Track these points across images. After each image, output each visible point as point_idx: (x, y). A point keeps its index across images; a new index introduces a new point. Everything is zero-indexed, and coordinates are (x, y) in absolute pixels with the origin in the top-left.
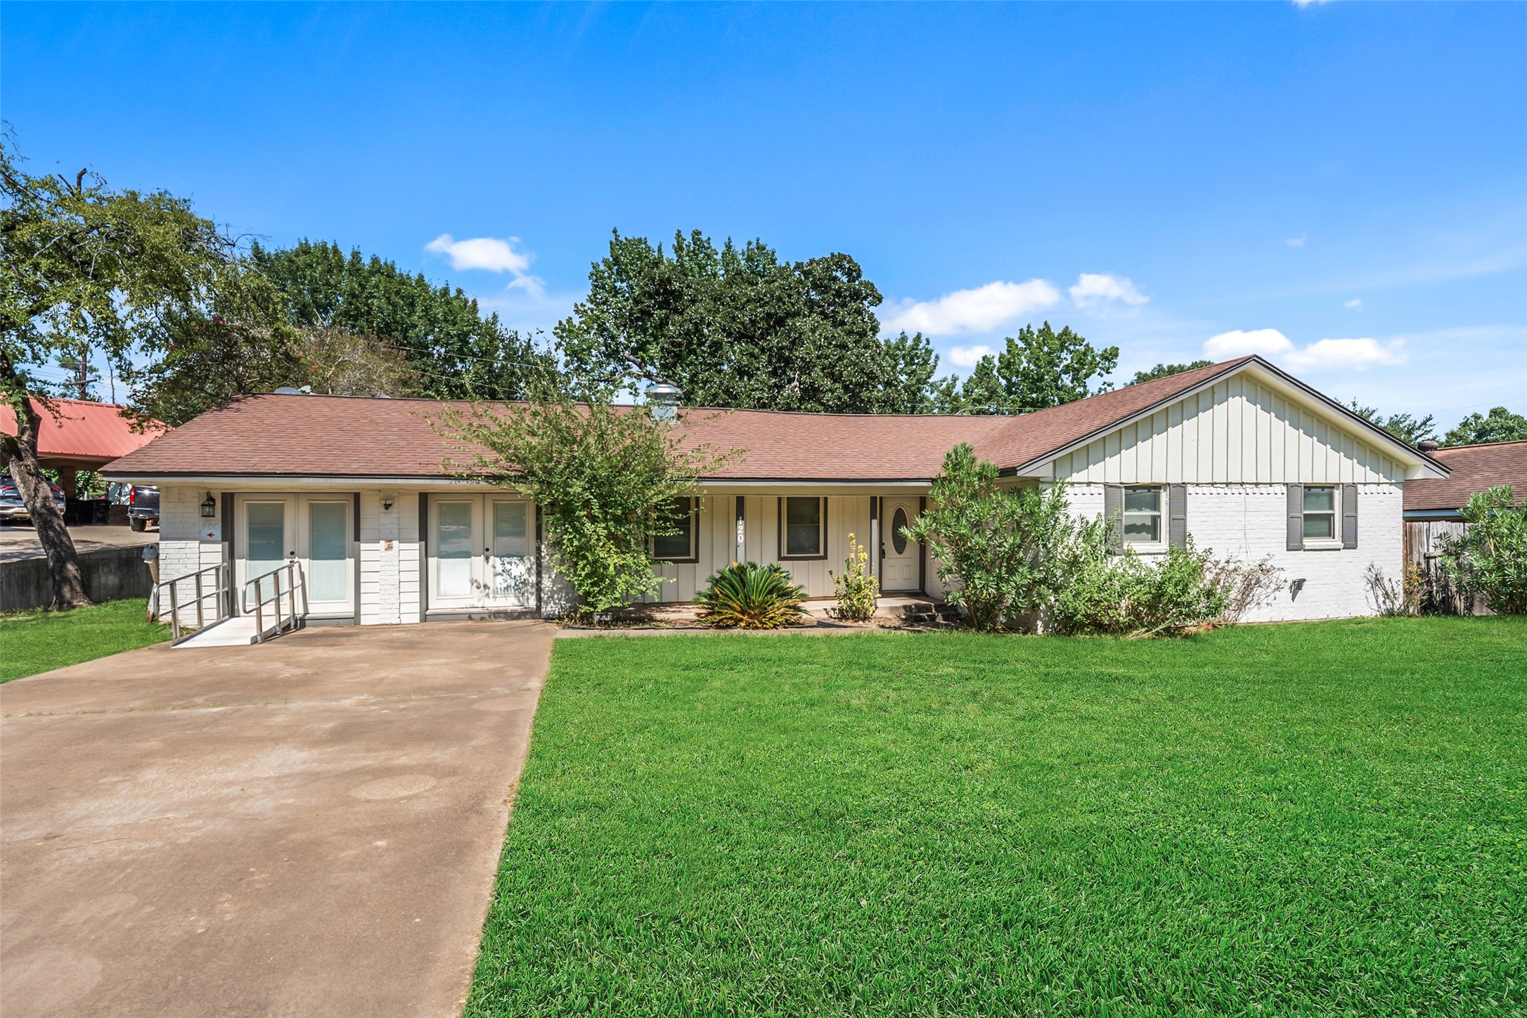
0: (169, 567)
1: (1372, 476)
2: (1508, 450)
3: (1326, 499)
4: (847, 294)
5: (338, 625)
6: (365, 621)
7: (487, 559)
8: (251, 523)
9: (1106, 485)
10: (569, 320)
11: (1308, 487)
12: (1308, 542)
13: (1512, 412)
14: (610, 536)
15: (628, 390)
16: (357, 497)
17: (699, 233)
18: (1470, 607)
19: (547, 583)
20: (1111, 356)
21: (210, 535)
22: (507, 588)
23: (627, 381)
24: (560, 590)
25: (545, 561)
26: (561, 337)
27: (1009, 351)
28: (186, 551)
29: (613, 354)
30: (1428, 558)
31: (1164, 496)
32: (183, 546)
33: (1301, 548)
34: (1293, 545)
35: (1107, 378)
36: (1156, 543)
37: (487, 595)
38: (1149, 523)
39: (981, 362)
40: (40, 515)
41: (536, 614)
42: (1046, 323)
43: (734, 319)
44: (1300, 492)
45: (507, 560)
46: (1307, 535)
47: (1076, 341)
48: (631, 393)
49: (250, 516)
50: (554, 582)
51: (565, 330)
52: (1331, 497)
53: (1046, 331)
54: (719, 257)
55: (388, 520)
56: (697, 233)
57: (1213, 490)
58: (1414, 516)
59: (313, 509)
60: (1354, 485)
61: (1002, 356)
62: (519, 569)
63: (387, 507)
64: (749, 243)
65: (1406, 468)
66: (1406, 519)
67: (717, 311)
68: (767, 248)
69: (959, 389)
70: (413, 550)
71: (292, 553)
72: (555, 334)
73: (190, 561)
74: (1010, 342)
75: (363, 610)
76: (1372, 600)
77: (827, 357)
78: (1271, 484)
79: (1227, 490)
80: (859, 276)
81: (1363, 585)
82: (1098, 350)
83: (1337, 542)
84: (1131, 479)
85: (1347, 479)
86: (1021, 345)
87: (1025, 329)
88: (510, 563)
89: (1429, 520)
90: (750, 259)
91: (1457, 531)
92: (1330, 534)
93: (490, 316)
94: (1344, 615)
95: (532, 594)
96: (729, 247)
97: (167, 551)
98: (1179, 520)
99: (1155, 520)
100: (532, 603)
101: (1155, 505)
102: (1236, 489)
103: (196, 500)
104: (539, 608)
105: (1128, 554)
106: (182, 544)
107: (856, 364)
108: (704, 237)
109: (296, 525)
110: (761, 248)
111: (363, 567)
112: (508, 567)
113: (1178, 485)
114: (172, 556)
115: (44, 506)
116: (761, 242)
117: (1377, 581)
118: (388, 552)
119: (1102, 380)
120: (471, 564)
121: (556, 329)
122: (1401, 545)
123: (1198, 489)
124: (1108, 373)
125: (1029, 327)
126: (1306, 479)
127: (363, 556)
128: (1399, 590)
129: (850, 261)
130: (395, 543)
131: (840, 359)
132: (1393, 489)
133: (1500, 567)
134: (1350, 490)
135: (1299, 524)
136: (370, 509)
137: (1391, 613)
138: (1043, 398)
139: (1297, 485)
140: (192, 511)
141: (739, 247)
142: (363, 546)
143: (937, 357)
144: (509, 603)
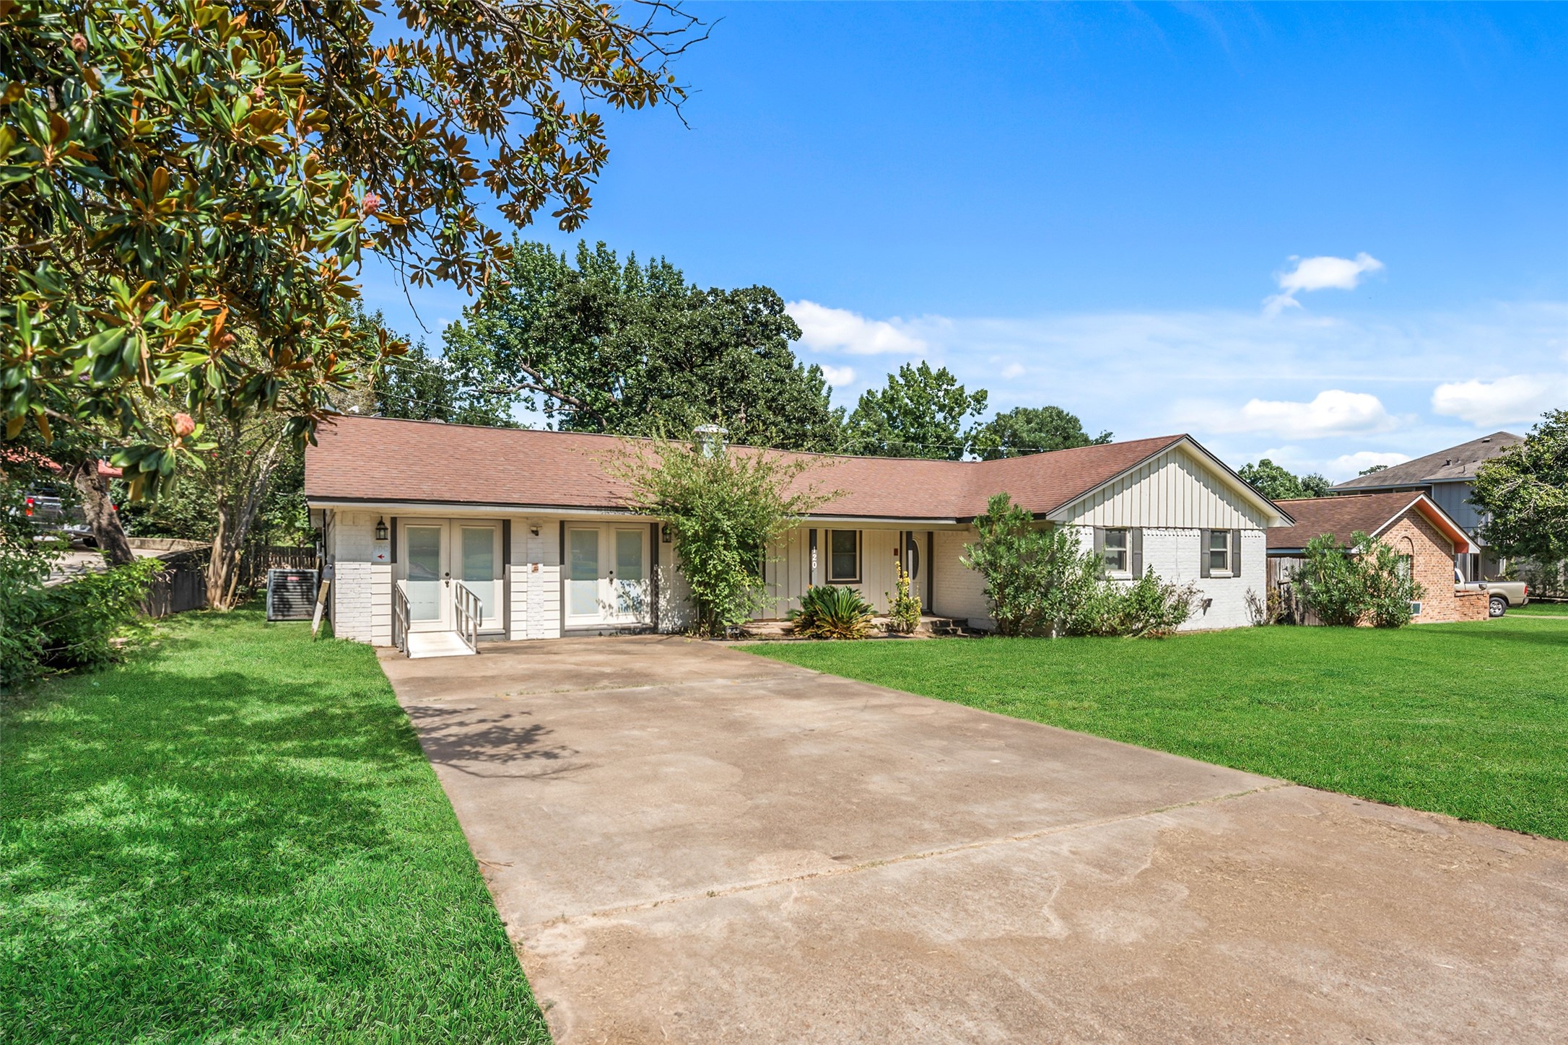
0: (344, 586)
1: (1250, 525)
2: (1313, 505)
3: (1221, 540)
4: (773, 327)
5: (492, 641)
6: (514, 636)
7: (611, 580)
8: (411, 546)
9: (1094, 527)
10: (457, 324)
11: (1213, 531)
12: (1213, 572)
13: (1275, 464)
14: (742, 562)
15: (524, 404)
16: (506, 524)
17: (603, 245)
18: (1302, 620)
19: (662, 603)
20: (980, 398)
21: (380, 557)
22: (628, 606)
23: (525, 393)
24: (674, 609)
25: (661, 583)
26: (450, 342)
27: (892, 388)
28: (360, 571)
29: (501, 364)
30: (1280, 584)
31: (1129, 536)
32: (357, 567)
33: (1208, 576)
34: (1205, 575)
35: (978, 418)
36: (1123, 572)
37: (611, 614)
38: (1116, 556)
39: (865, 395)
40: (108, 533)
41: (654, 630)
42: (923, 362)
43: (670, 344)
44: (1208, 535)
45: (626, 582)
46: (1213, 566)
47: (952, 381)
48: (528, 408)
49: (410, 539)
50: (668, 601)
51: (454, 334)
52: (1225, 538)
53: (924, 370)
54: (622, 272)
55: (535, 545)
56: (601, 244)
57: (1158, 532)
58: (1274, 553)
59: (466, 534)
60: (1239, 530)
61: (884, 392)
62: (639, 590)
63: (536, 533)
64: (653, 260)
65: (1268, 518)
66: (1269, 556)
67: (653, 336)
68: (674, 268)
69: (845, 421)
70: (554, 572)
71: (447, 574)
72: (444, 338)
73: (363, 581)
74: (891, 377)
75: (513, 626)
76: (1249, 615)
77: (769, 391)
78: (1191, 529)
79: (1166, 533)
80: (782, 310)
81: (1244, 604)
82: (969, 391)
83: (1229, 572)
84: (1109, 524)
85: (1235, 527)
86: (902, 381)
87: (905, 367)
88: (629, 585)
89: (1281, 556)
90: (653, 276)
91: (1298, 564)
92: (1224, 566)
93: (375, 314)
94: (1233, 626)
95: (647, 612)
96: (632, 262)
97: (343, 571)
98: (1138, 557)
99: (1121, 555)
100: (648, 620)
101: (1121, 543)
102: (1171, 532)
103: (368, 523)
104: (656, 624)
105: (1108, 580)
106: (356, 565)
107: (797, 400)
108: (609, 250)
109: (451, 548)
110: (666, 267)
111: (514, 587)
112: (627, 589)
113: (1137, 528)
114: (347, 577)
115: (111, 524)
116: (667, 261)
117: (1252, 600)
118: (535, 574)
119: (974, 419)
120: (597, 586)
121: (445, 332)
122: (1265, 575)
123: (1149, 532)
124: (979, 413)
125: (908, 365)
126: (1212, 526)
127: (514, 577)
128: (1264, 607)
129: (774, 295)
130: (540, 566)
131: (780, 393)
132: (1261, 534)
133: (1328, 591)
134: (1236, 533)
135: (1207, 558)
136: (518, 534)
137: (1259, 624)
138: (924, 434)
139: (1207, 529)
140: (365, 534)
141: (643, 263)
142: (513, 568)
143: (830, 388)
144: (629, 619)
